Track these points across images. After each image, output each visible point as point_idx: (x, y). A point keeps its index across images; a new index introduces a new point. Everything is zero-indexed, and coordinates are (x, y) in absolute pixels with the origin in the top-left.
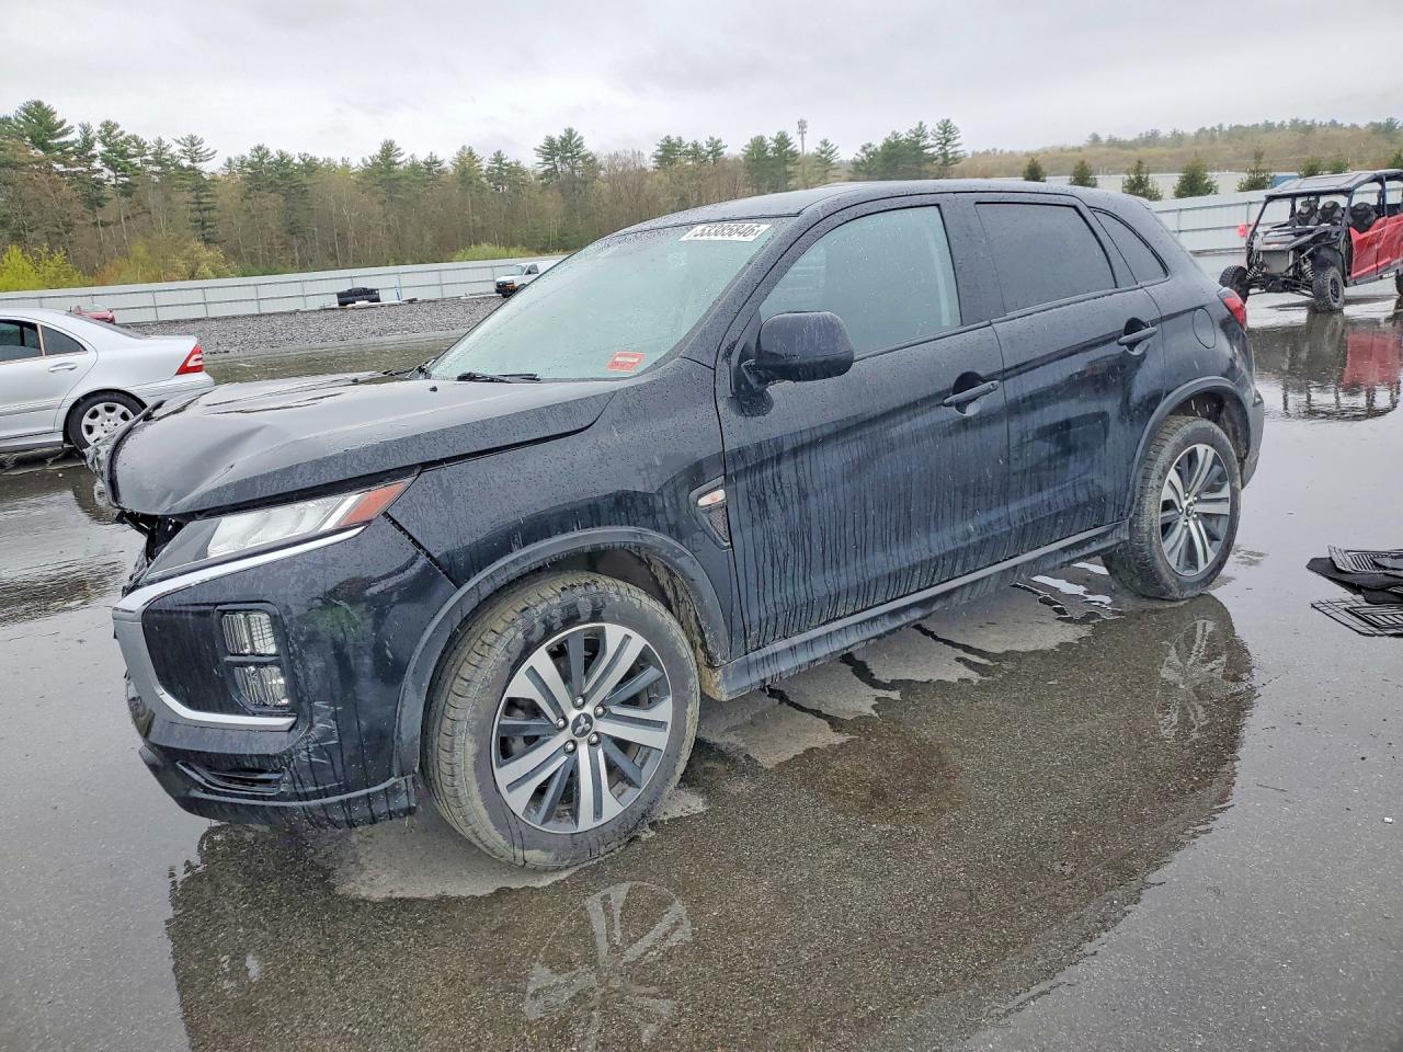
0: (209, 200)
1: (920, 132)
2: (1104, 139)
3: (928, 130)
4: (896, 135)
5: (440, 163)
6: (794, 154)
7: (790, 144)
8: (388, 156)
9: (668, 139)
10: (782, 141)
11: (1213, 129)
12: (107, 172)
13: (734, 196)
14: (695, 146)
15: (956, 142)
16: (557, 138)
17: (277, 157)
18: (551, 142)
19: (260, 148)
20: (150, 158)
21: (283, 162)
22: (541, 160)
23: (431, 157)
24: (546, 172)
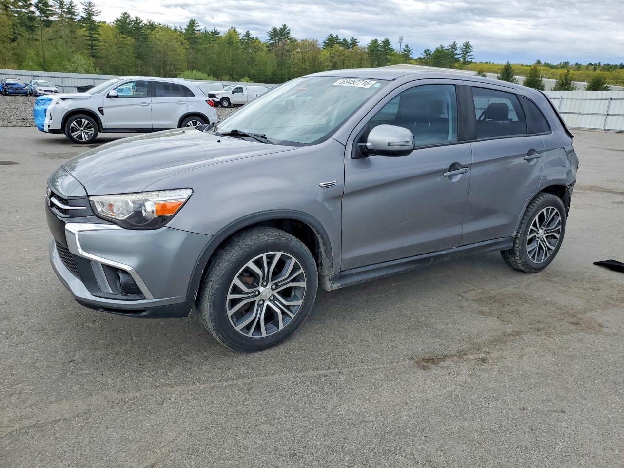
0: (97, 36)
1: (454, 47)
2: (543, 63)
3: (458, 46)
4: (442, 47)
5: (219, 33)
6: (392, 50)
7: (390, 45)
8: (192, 26)
9: (331, 35)
10: (387, 42)
11: (595, 64)
12: (38, 13)
13: (360, 66)
14: (345, 40)
15: (471, 54)
16: (278, 28)
17: (135, 19)
18: (275, 30)
19: (126, 13)
20: (66, 10)
21: (137, 21)
22: (269, 38)
23: (214, 30)
24: (271, 44)
